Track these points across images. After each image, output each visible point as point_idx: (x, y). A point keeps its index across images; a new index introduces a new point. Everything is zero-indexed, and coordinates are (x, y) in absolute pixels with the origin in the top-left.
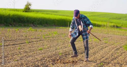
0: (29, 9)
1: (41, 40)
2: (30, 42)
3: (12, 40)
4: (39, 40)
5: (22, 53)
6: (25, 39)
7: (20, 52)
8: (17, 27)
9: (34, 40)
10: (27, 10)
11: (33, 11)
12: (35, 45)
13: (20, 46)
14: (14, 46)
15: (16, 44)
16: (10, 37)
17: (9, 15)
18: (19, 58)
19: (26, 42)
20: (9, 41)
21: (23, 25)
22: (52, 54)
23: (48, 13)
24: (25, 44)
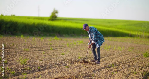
0: (56, 17)
1: (65, 48)
2: (54, 49)
3: (37, 47)
4: (62, 48)
5: (46, 56)
6: (50, 47)
7: (44, 56)
8: (42, 36)
9: (58, 48)
10: (54, 18)
11: (61, 19)
12: (58, 51)
13: (45, 52)
14: (39, 52)
15: (41, 50)
16: (35, 45)
17: (34, 24)
18: (43, 59)
19: (50, 49)
20: (34, 48)
21: (48, 34)
22: (72, 58)
23: (77, 21)
24: (49, 50)
